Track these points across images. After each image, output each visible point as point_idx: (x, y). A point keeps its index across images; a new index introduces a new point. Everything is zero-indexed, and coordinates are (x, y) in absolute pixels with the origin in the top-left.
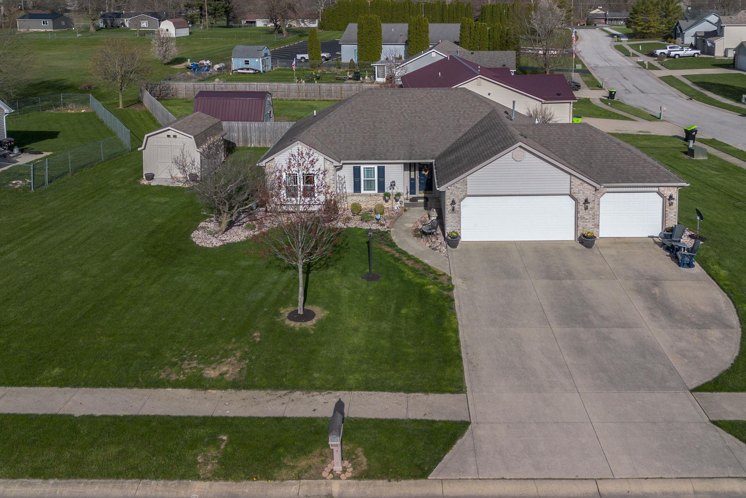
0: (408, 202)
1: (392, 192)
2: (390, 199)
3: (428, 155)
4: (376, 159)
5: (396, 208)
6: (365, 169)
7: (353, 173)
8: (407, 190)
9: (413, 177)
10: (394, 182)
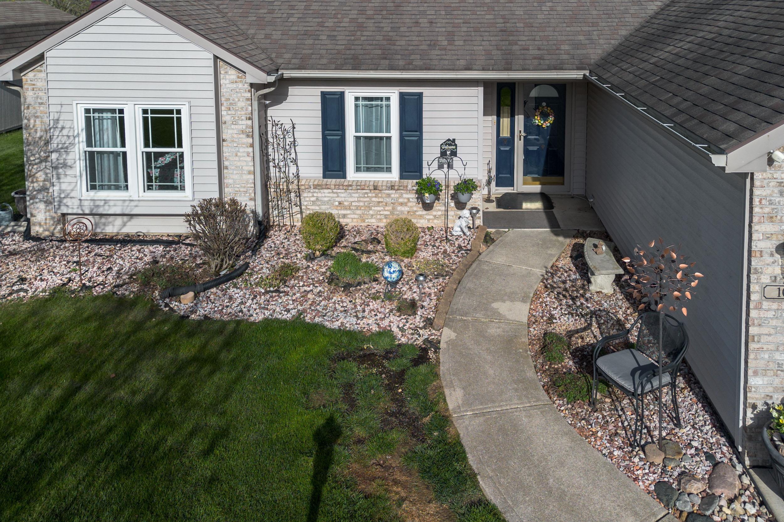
0: (492, 207)
1: (447, 178)
2: (438, 199)
3: (565, 57)
4: (392, 68)
5: (457, 231)
6: (360, 103)
7: (319, 114)
8: (489, 171)
9: (505, 133)
10: (451, 142)
